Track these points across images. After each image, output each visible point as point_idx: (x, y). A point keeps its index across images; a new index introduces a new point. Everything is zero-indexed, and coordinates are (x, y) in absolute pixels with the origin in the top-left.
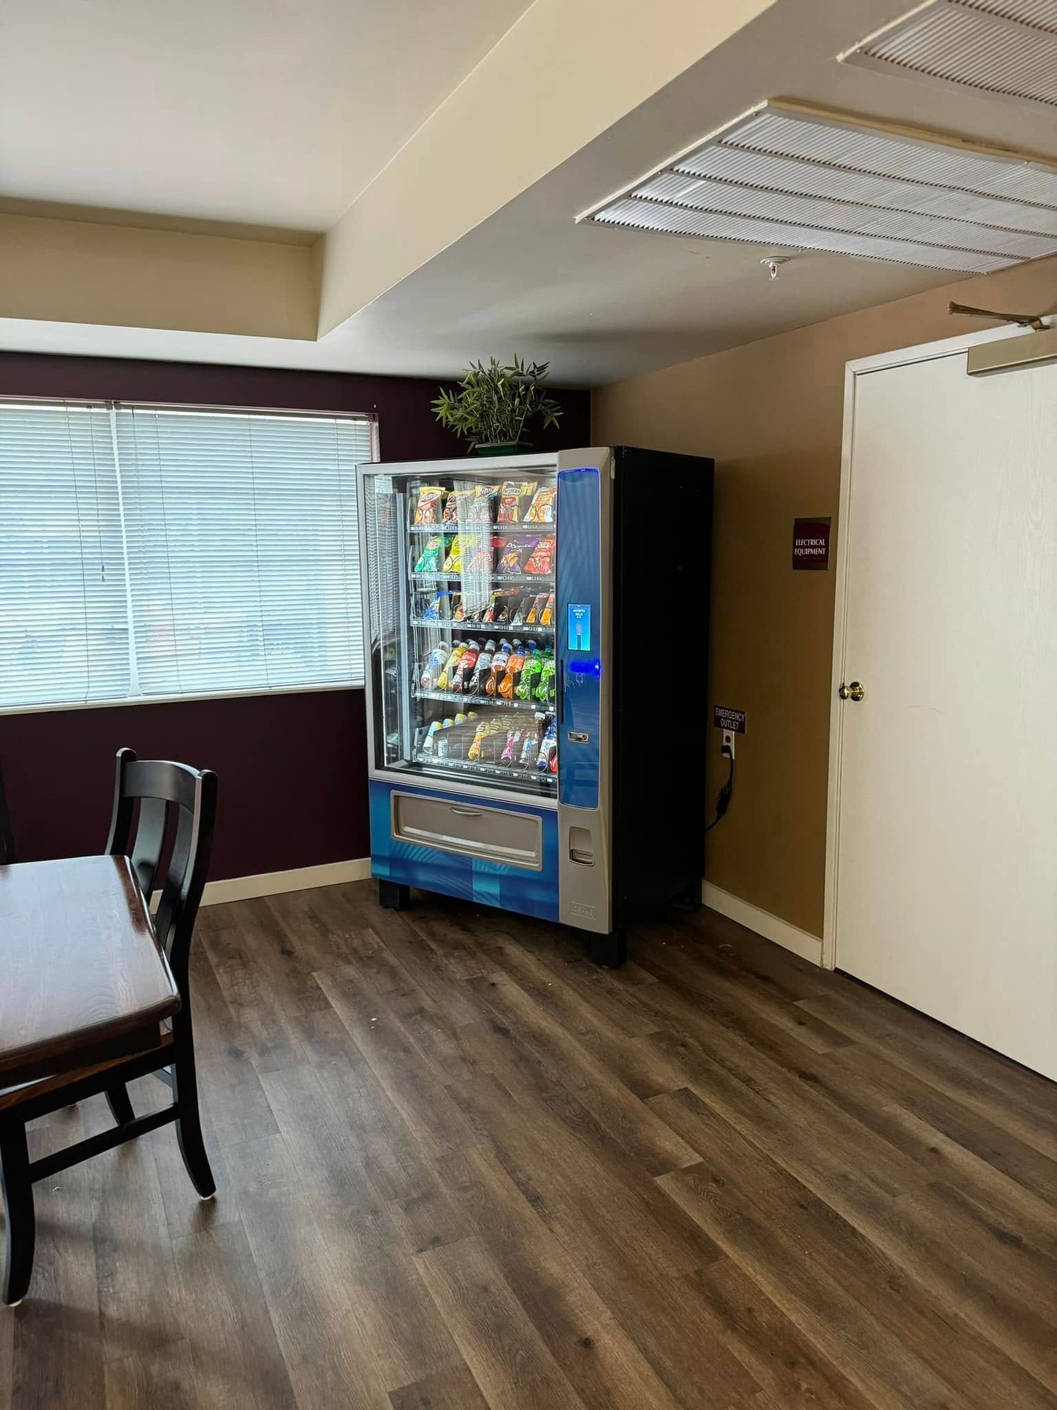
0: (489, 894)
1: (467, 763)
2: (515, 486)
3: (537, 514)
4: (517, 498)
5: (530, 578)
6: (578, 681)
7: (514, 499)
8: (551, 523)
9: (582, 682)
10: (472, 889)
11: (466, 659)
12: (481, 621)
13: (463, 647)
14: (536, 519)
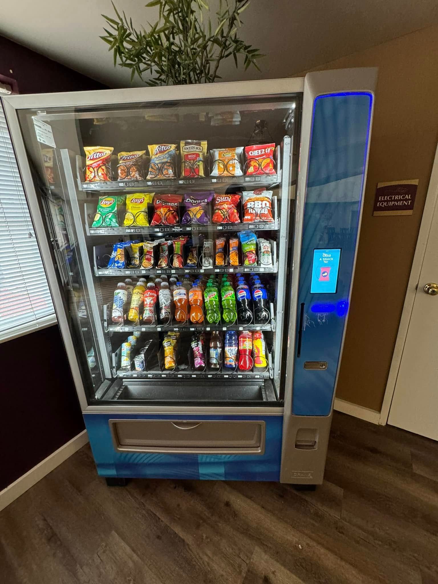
0: (215, 474)
1: (164, 372)
2: (196, 144)
3: (226, 167)
4: (201, 154)
5: (220, 228)
6: (319, 321)
7: (198, 155)
8: (241, 176)
9: (324, 321)
10: (199, 473)
11: (150, 296)
12: (171, 267)
13: (141, 285)
14: (226, 173)
